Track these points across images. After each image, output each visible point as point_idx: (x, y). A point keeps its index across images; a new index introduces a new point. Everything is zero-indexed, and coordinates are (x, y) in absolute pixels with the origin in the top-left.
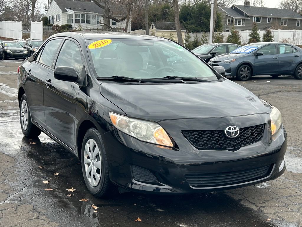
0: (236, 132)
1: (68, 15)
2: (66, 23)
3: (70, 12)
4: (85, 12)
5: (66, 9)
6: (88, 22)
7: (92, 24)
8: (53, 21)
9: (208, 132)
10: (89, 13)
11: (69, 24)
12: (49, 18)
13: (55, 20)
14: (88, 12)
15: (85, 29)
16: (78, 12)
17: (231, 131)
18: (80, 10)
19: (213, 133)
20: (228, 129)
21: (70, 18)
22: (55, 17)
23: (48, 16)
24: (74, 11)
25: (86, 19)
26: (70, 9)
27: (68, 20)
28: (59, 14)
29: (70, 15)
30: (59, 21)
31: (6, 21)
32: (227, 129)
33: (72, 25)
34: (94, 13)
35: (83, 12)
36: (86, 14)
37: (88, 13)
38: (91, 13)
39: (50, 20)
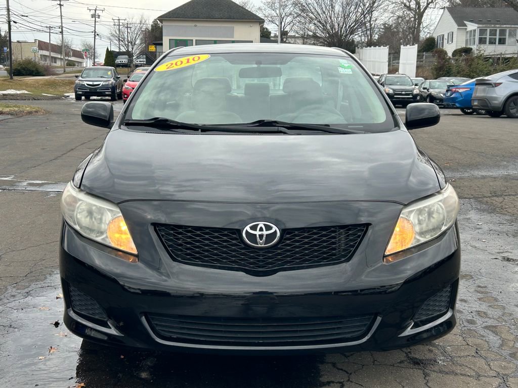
0: (271, 237)
1: (467, 32)
2: (464, 46)
3: (471, 26)
4: (497, 26)
5: (466, 22)
6: (502, 41)
7: (508, 45)
8: (443, 43)
9: (207, 231)
10: (505, 26)
11: (468, 47)
12: (436, 39)
13: (445, 41)
14: (503, 24)
15: (491, 54)
16: (484, 26)
17: (258, 233)
18: (489, 22)
19: (216, 234)
20: (252, 228)
21: (470, 36)
22: (446, 37)
23: (435, 36)
24: (477, 25)
25: (498, 37)
26: (472, 21)
27: (467, 41)
28: (452, 31)
29: (471, 31)
30: (452, 42)
31: (368, 48)
32: (248, 228)
33: (471, 49)
34: (513, 26)
35: (493, 26)
36: (498, 28)
37: (502, 26)
38: (508, 26)
39: (439, 42)
